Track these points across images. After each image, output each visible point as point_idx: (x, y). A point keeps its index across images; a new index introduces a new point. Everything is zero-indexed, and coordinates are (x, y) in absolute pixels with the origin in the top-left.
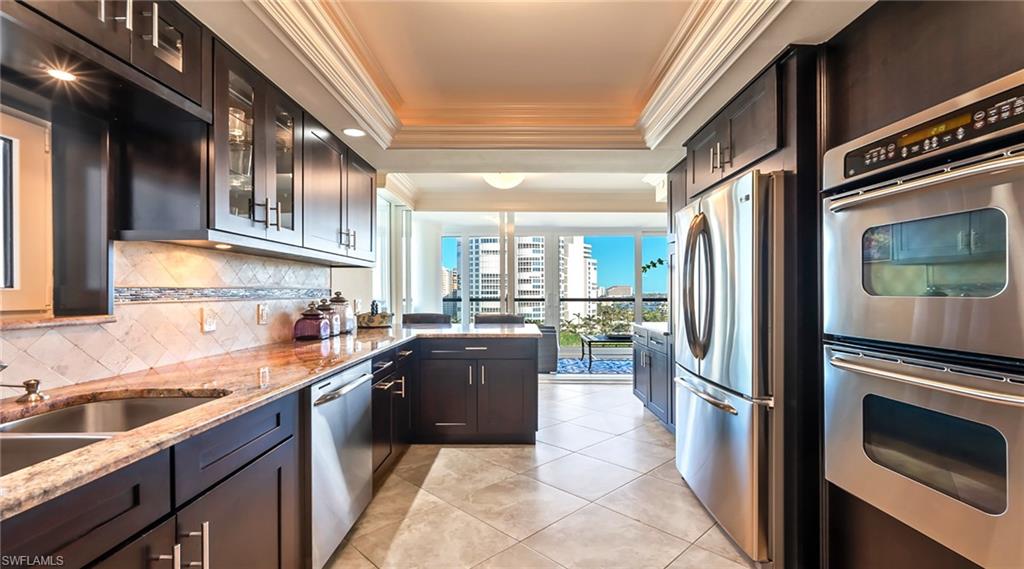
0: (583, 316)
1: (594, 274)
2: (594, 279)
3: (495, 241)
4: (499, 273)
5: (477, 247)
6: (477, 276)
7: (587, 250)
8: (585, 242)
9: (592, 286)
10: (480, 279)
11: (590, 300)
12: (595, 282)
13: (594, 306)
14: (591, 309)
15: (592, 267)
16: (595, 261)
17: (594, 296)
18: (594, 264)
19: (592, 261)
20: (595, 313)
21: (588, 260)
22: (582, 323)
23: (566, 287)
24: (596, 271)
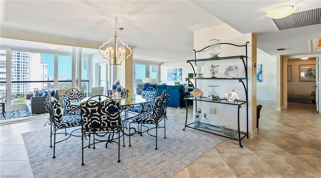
7: (42, 60)
8: (41, 56)
9: (44, 76)
11: (43, 82)
12: (47, 74)
13: (46, 84)
15: (45, 68)
16: (47, 65)
17: (46, 79)
19: (45, 65)
20: (47, 88)
21: (43, 64)
23: (30, 76)
24: (47, 69)
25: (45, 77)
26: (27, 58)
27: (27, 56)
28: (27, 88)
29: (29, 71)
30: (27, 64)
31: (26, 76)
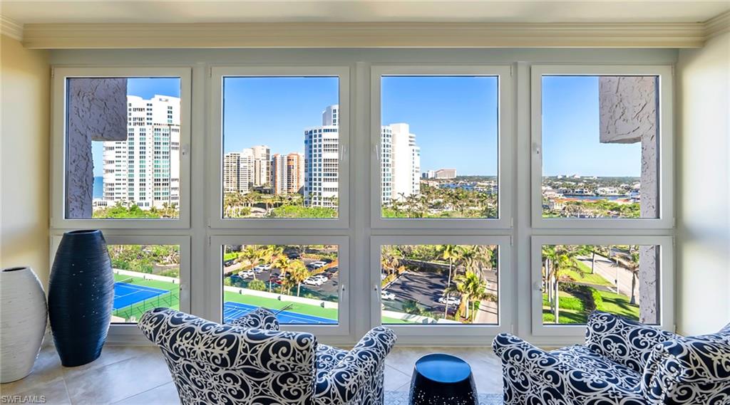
0: (407, 195)
1: (417, 159)
2: (417, 164)
3: (334, 130)
4: (337, 158)
5: (320, 136)
6: (320, 160)
7: (411, 139)
8: (410, 132)
10: (322, 163)
12: (418, 166)
13: (417, 186)
14: (415, 189)
15: (416, 153)
16: (418, 148)
18: (418, 151)
19: (415, 148)
20: (417, 193)
21: (412, 147)
22: (405, 200)
23: (393, 170)
24: (419, 157)
25: (416, 171)
26: (389, 138)
27: (389, 134)
28: (389, 191)
29: (393, 162)
30: (389, 148)
31: (388, 170)
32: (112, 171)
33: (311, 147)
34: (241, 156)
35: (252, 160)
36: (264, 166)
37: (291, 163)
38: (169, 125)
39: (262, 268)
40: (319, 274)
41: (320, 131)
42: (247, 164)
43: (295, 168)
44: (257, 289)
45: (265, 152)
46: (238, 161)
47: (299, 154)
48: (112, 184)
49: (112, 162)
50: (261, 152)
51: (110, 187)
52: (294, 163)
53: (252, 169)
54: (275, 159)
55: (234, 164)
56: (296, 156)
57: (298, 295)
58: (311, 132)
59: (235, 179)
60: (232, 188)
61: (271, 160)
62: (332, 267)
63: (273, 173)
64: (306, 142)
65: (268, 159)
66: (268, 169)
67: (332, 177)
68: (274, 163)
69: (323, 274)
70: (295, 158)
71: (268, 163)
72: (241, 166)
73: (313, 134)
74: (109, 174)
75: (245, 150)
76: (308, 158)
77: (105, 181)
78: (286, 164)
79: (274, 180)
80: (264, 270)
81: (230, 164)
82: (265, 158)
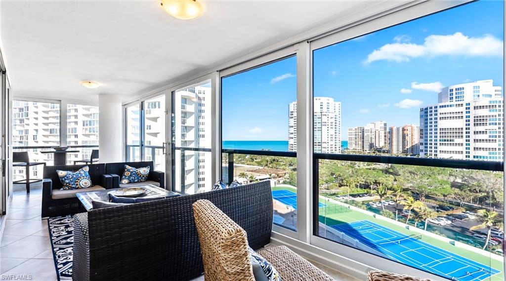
3: (451, 106)
5: (436, 111)
6: (436, 129)
10: (439, 131)
32: (292, 138)
33: (427, 120)
34: (365, 129)
35: (373, 131)
36: (382, 134)
37: (406, 132)
38: (321, 112)
39: (388, 203)
40: (442, 217)
41: (436, 107)
42: (369, 134)
43: (410, 135)
44: (387, 217)
45: (383, 125)
46: (363, 131)
47: (412, 125)
48: (292, 145)
49: (292, 133)
50: (380, 125)
51: (291, 146)
52: (408, 132)
53: (373, 137)
54: (391, 129)
55: (360, 134)
56: (410, 127)
57: (425, 229)
58: (427, 109)
59: (360, 143)
60: (359, 148)
61: (388, 130)
62: (454, 213)
63: (391, 139)
64: (421, 116)
65: (385, 129)
66: (385, 136)
67: (449, 142)
68: (391, 132)
69: (445, 217)
70: (409, 128)
71: (385, 133)
72: (365, 134)
73: (429, 110)
74: (291, 139)
75: (368, 125)
76: (423, 128)
77: (290, 143)
78: (401, 133)
79: (391, 144)
80: (389, 204)
81: (357, 134)
82: (383, 129)
